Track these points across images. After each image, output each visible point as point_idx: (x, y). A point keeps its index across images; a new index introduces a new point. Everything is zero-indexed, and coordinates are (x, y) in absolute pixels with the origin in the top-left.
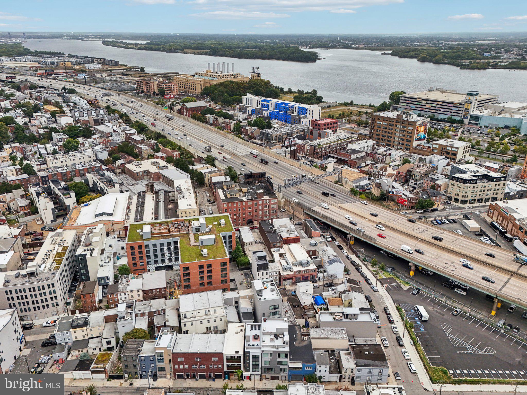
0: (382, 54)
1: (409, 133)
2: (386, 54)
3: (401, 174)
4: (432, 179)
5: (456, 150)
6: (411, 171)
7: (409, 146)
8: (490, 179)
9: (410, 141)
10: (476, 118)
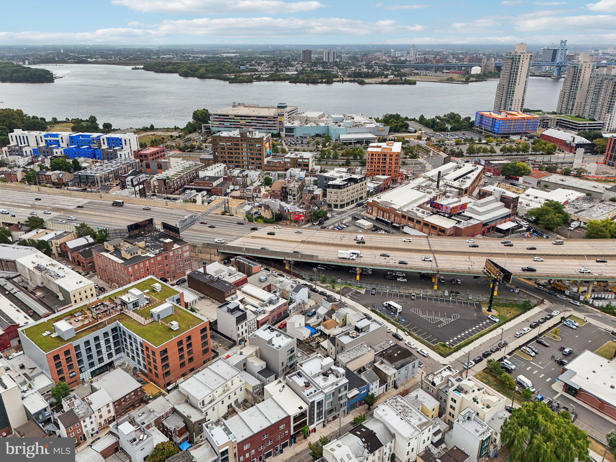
0: (133, 69)
1: (258, 151)
2: (138, 69)
3: (275, 192)
4: (309, 191)
5: (307, 161)
6: (286, 188)
7: (260, 164)
8: (355, 181)
9: (260, 159)
10: (290, 130)
